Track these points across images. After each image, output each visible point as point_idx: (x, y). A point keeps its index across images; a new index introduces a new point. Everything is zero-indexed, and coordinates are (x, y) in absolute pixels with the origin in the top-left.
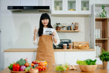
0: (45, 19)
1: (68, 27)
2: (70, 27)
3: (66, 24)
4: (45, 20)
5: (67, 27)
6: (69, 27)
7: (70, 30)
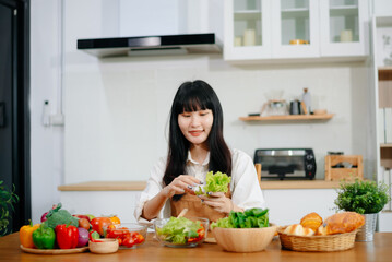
0: (195, 110)
1: (292, 104)
2: (299, 103)
3: (282, 93)
4: (196, 115)
5: (289, 103)
6: (296, 105)
7: (300, 113)
